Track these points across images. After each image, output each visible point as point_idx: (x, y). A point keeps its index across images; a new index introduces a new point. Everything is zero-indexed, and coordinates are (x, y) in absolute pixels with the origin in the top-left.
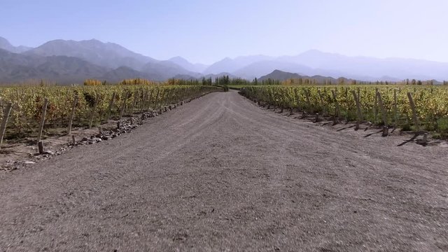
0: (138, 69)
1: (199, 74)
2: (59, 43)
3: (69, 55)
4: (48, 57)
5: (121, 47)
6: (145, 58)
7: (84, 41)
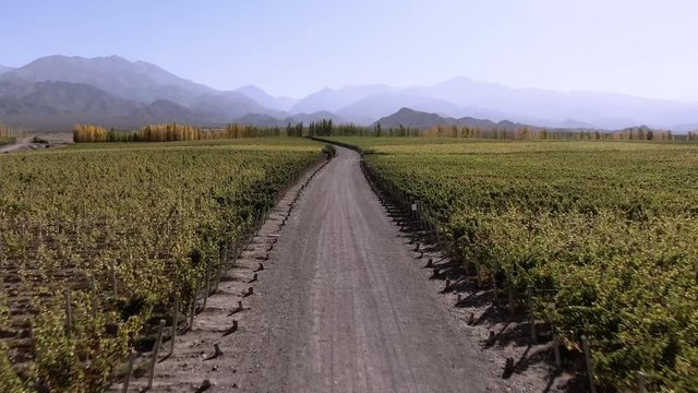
0: (185, 103)
1: (284, 112)
2: (58, 60)
3: (73, 81)
4: (38, 84)
5: (158, 69)
6: (197, 87)
7: (100, 58)
